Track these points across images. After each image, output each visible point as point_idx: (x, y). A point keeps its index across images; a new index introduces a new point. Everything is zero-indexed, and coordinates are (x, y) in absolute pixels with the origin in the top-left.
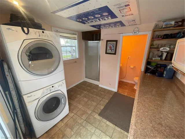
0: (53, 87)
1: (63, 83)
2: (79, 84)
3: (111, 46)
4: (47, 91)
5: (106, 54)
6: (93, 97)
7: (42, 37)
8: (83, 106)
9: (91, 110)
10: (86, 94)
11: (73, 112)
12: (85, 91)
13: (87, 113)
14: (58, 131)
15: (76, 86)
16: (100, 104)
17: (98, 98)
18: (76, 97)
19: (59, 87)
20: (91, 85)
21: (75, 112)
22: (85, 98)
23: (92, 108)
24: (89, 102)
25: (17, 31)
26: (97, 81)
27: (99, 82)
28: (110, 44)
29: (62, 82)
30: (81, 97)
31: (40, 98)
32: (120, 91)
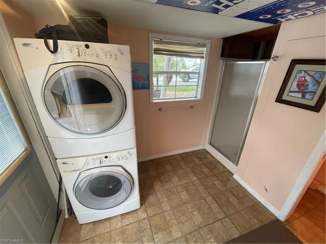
0: (106, 157)
1: (131, 155)
2: (191, 152)
3: (308, 78)
4: (94, 163)
5: (276, 101)
6: (204, 199)
7: (85, 58)
8: (172, 208)
9: (182, 232)
10: (192, 182)
11: (148, 210)
12: (195, 174)
13: (170, 232)
14: (106, 235)
15: (182, 154)
16: (211, 231)
17: (215, 207)
18: (170, 180)
19: (119, 159)
20: (214, 165)
21: (151, 211)
22: (185, 193)
23: (187, 227)
24: (189, 206)
25: (37, 48)
26: (231, 163)
27: (235, 166)
28: (303, 73)
29: (129, 153)
30: (179, 183)
31: (81, 171)
32: (296, 224)
